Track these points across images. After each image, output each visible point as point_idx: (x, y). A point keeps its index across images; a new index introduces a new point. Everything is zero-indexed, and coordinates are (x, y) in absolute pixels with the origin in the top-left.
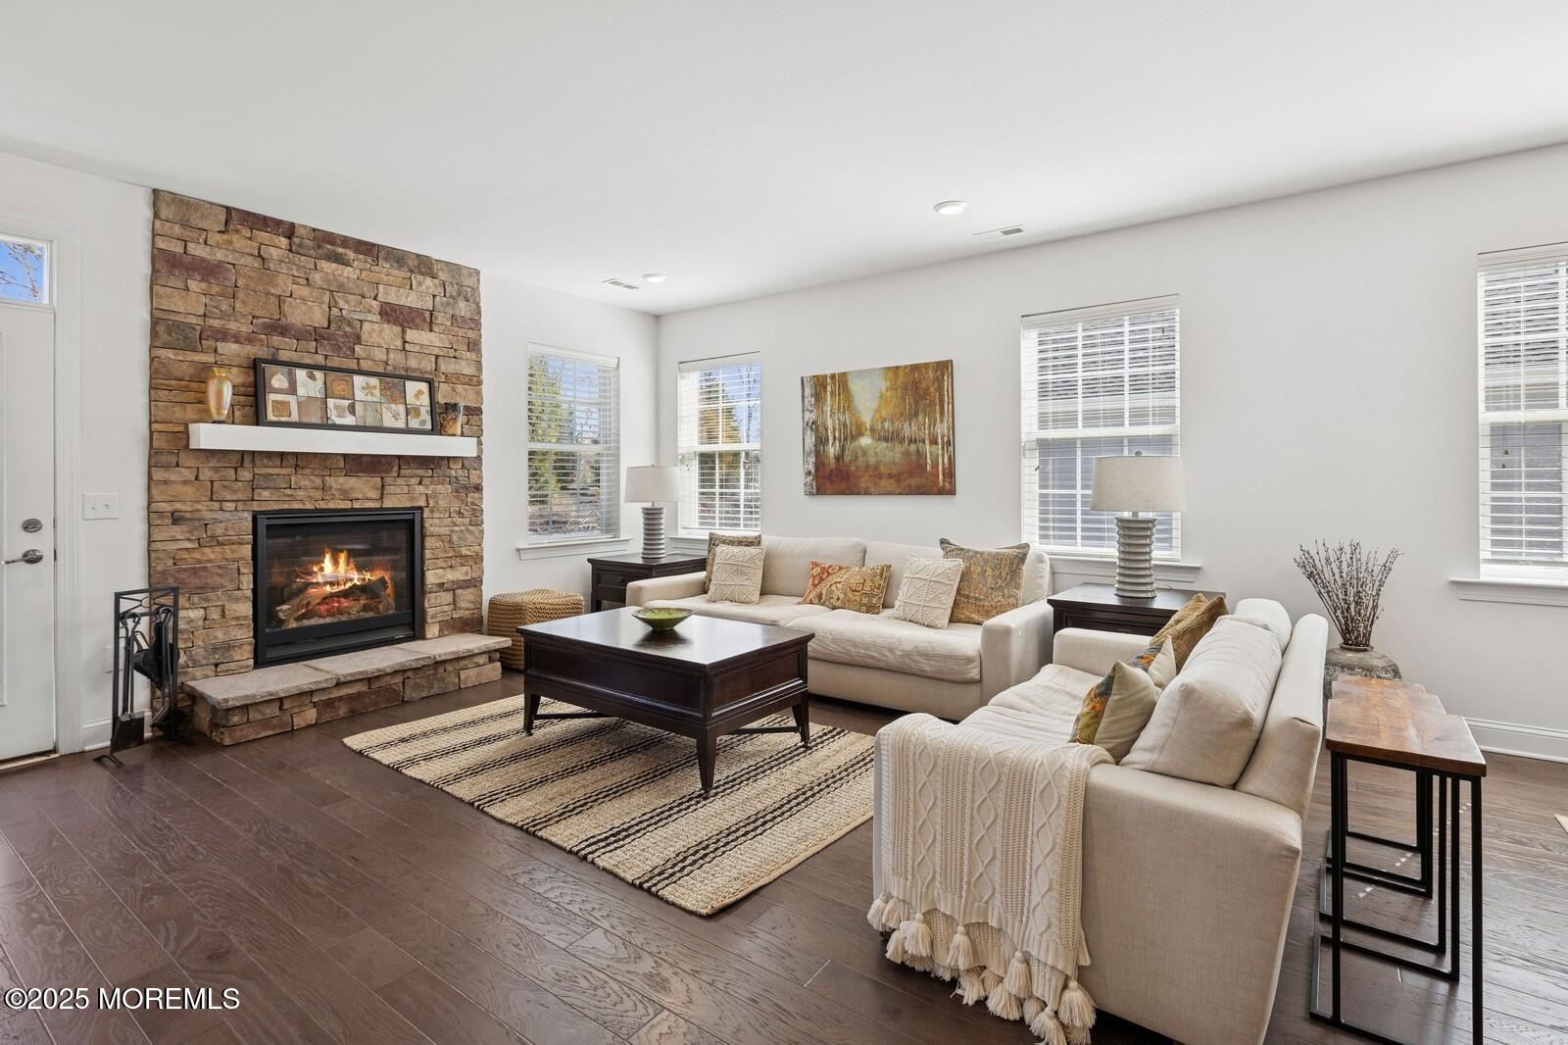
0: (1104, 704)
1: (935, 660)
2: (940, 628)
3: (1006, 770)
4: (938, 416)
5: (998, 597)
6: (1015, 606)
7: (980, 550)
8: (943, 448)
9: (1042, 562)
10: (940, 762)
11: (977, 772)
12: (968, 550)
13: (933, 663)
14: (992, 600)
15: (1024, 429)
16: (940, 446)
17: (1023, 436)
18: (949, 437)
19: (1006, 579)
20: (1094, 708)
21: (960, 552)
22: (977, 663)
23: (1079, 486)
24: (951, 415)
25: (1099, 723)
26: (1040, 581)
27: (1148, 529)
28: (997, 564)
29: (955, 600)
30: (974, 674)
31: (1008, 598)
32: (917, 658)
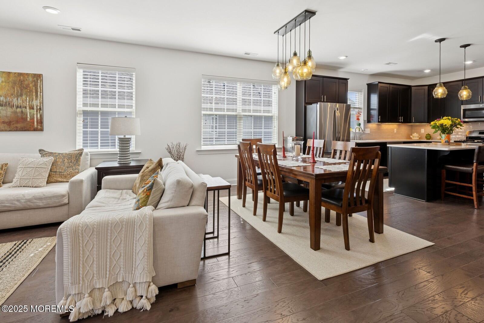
0: (150, 192)
1: (45, 200)
2: (43, 187)
3: (124, 223)
4: (34, 97)
5: (70, 170)
6: (78, 173)
7: (61, 152)
8: (37, 111)
9: (88, 155)
10: (95, 230)
11: (113, 228)
12: (55, 153)
13: (44, 201)
14: (68, 172)
15: (78, 106)
16: (35, 110)
17: (77, 108)
18: (40, 106)
19: (74, 163)
20: (147, 195)
21: (51, 154)
22: (67, 196)
23: (99, 128)
24: (41, 97)
25: (148, 199)
26: (87, 162)
27: (129, 141)
28: (70, 157)
29: (49, 174)
30: (66, 201)
31: (75, 170)
32: (35, 201)
